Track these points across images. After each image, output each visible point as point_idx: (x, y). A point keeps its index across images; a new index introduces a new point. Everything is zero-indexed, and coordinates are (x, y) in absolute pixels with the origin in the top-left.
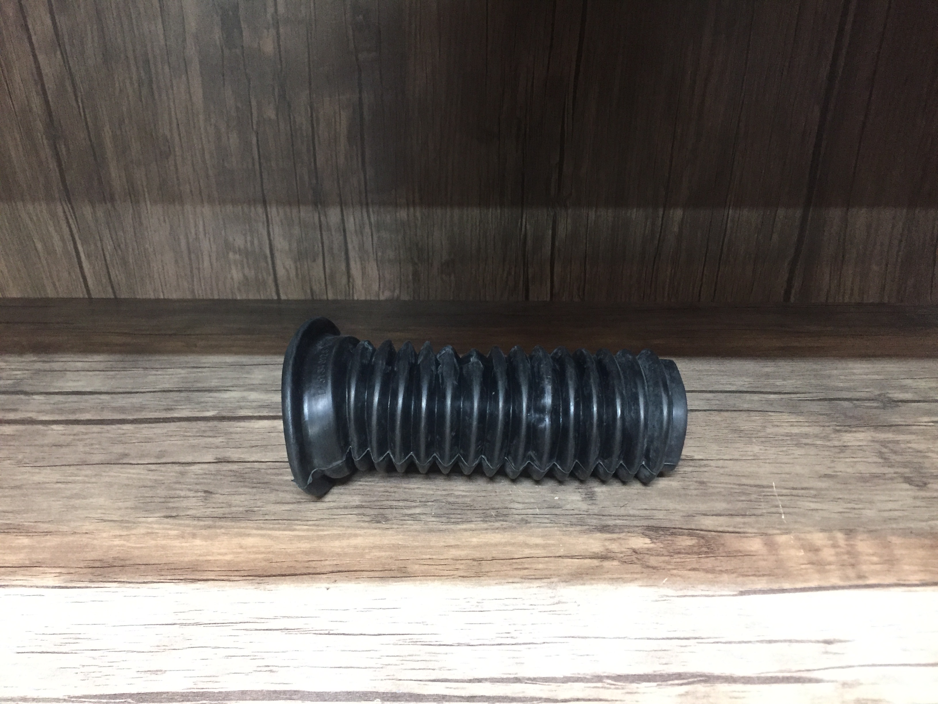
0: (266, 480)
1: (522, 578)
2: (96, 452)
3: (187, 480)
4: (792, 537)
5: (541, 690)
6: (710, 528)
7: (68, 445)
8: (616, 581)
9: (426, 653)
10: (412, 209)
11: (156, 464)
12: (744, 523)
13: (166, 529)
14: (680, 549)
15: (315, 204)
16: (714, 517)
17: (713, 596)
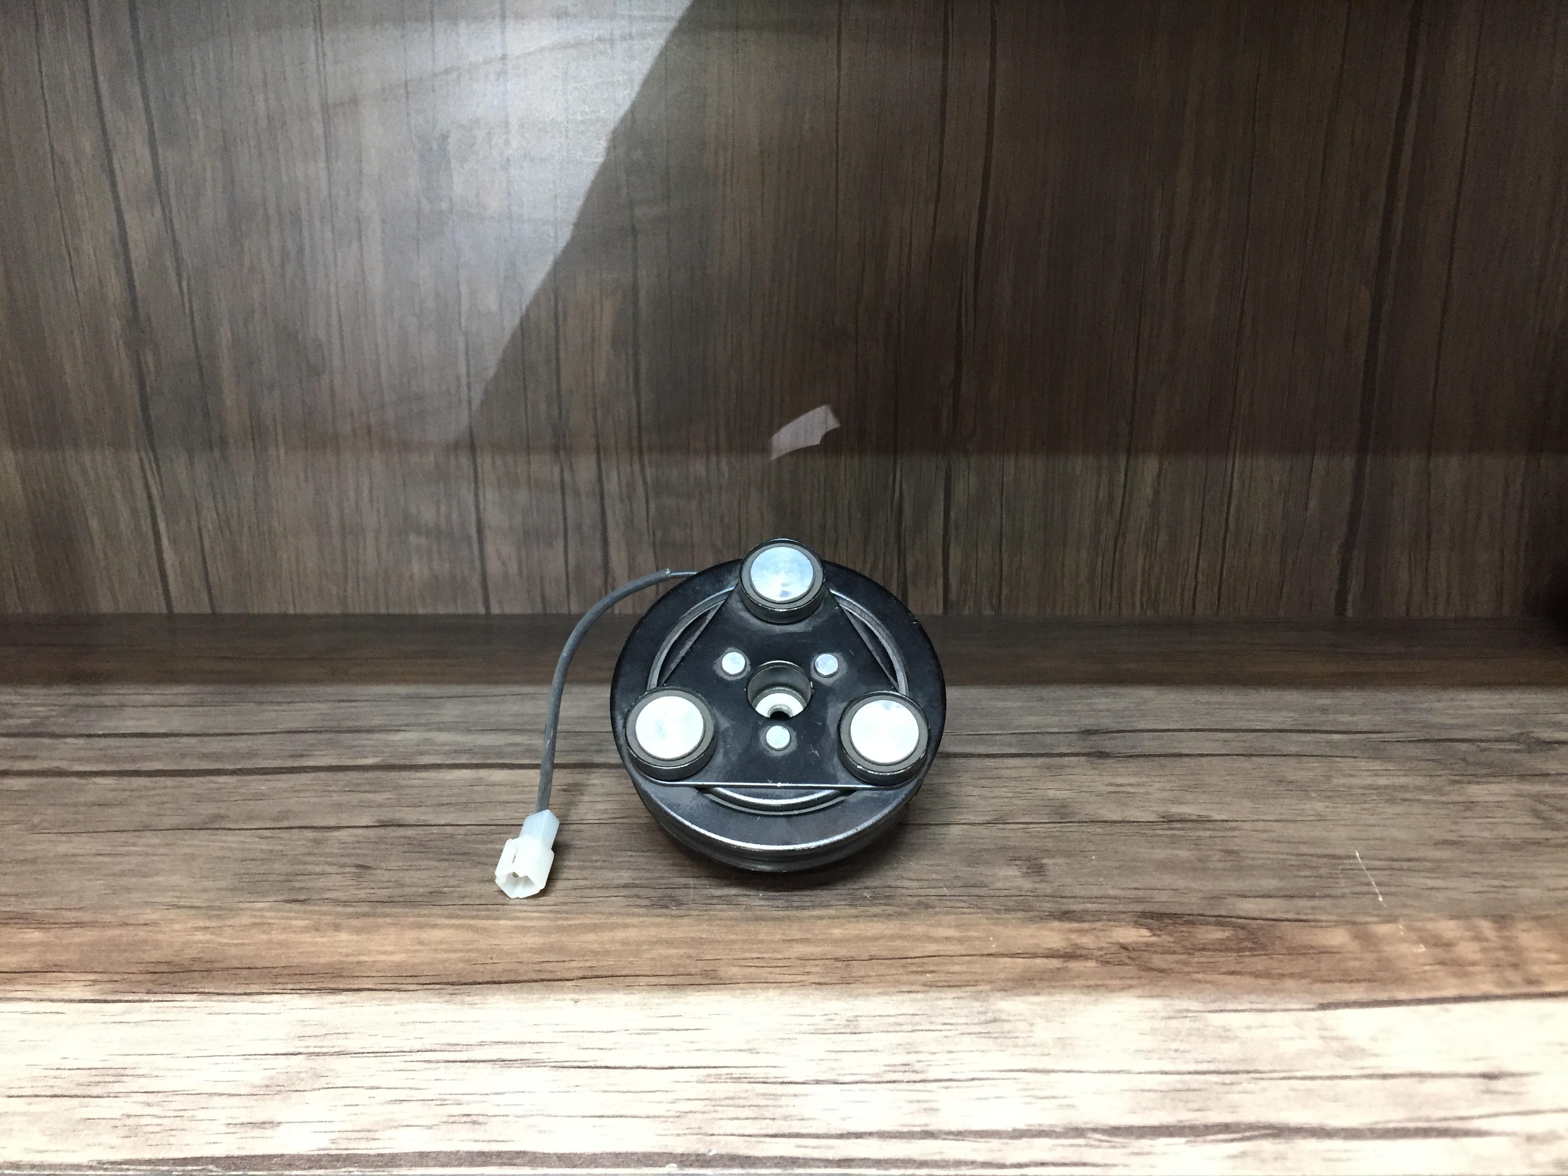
0: (465, 850)
1: (925, 985)
2: (168, 812)
3: (328, 850)
4: (1401, 927)
5: (974, 1150)
6: (1255, 915)
7: (121, 804)
8: (1095, 990)
9: (758, 1094)
10: (714, 459)
11: (273, 829)
12: (1313, 908)
13: (288, 918)
14: (1205, 944)
15: (556, 449)
16: (1259, 899)
17: (1271, 1011)
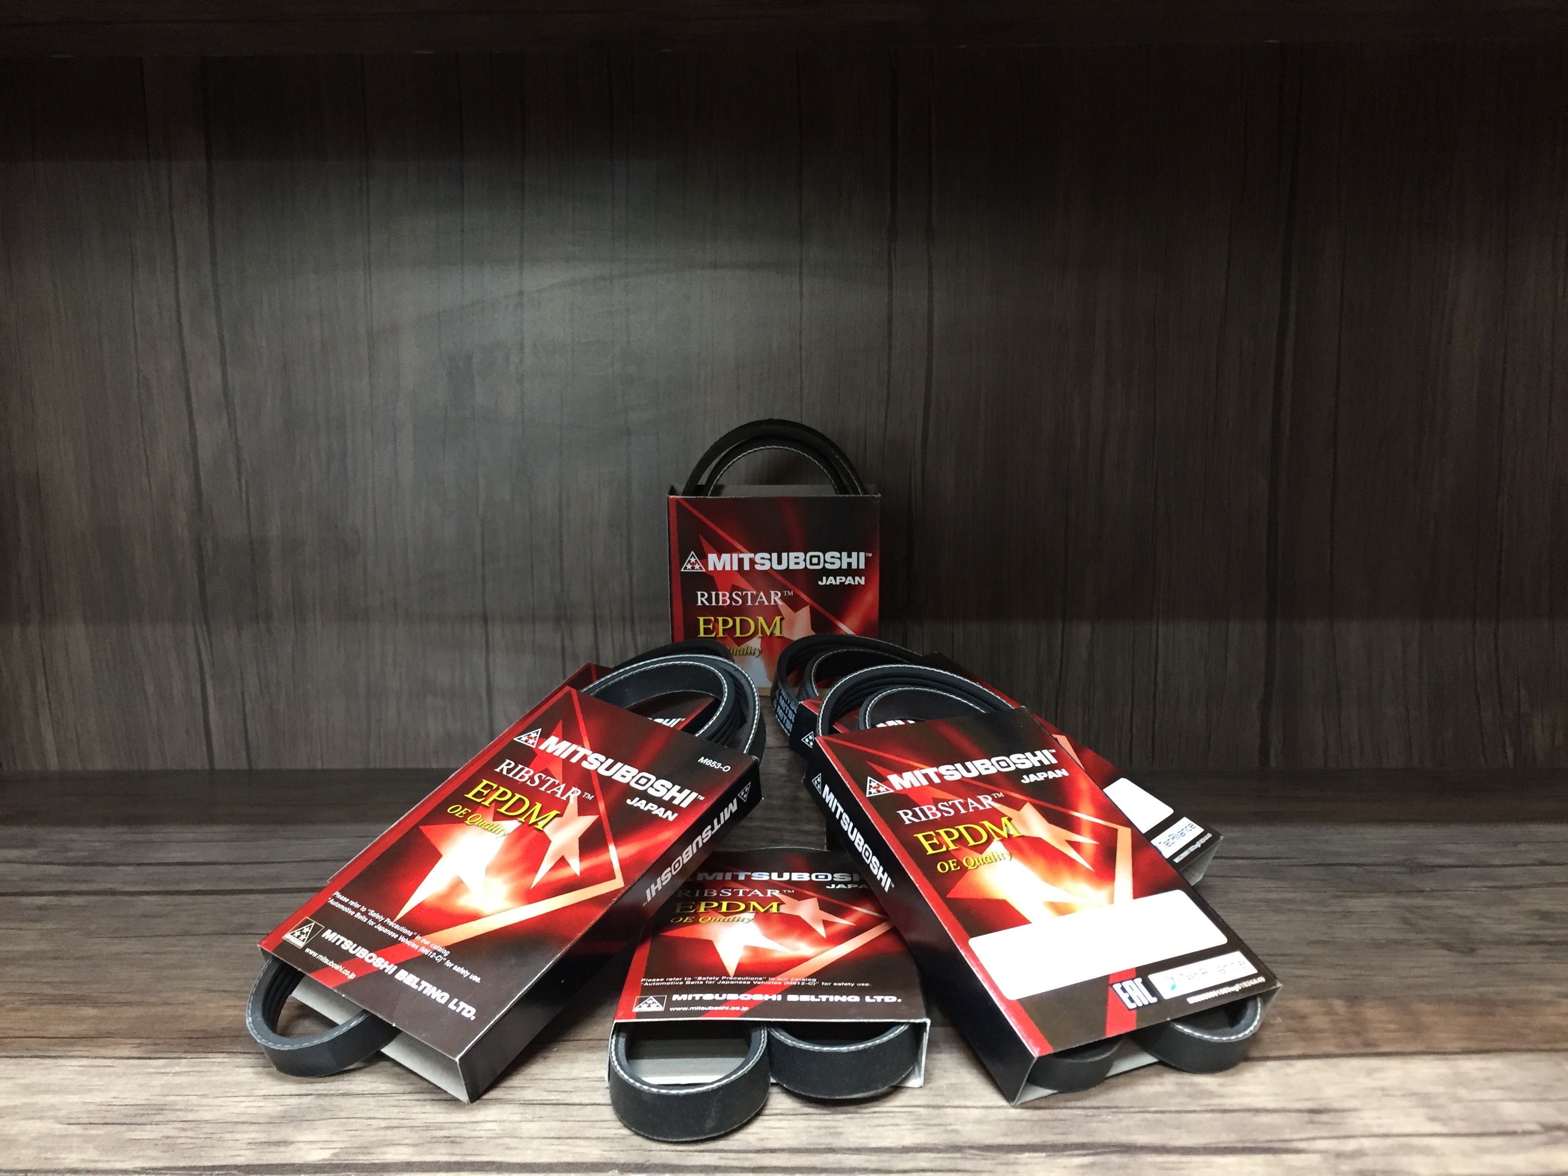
2: (206, 922)
5: (868, 1161)
7: (166, 916)
15: (558, 620)
